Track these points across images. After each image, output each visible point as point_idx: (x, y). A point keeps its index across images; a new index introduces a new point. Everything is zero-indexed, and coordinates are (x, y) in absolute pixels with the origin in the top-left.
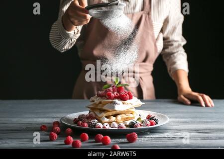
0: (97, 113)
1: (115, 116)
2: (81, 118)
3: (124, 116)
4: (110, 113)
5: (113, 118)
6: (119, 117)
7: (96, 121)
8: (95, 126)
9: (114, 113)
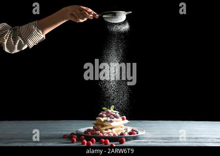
0: (100, 127)
1: (111, 129)
2: (89, 130)
3: (117, 129)
4: (108, 127)
5: (110, 131)
6: (114, 130)
7: (99, 132)
8: (98, 135)
9: (110, 127)
